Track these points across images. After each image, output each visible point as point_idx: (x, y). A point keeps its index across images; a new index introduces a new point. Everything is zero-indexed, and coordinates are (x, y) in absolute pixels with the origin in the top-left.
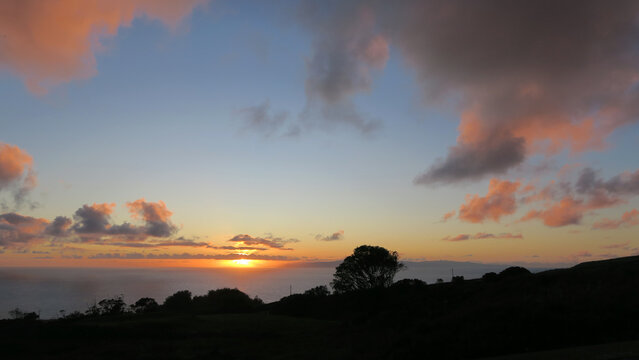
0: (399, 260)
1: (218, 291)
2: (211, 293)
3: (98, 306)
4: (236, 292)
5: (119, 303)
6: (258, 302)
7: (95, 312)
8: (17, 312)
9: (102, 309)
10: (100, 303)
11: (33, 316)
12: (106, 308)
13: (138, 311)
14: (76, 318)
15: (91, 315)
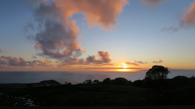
0: (168, 70)
1: (118, 78)
2: (116, 79)
3: (85, 82)
4: (123, 79)
5: (90, 81)
6: (130, 82)
7: (85, 83)
8: (66, 82)
9: (86, 83)
10: (86, 81)
11: (70, 83)
12: (87, 82)
13: (94, 83)
14: (80, 84)
15: (84, 84)
